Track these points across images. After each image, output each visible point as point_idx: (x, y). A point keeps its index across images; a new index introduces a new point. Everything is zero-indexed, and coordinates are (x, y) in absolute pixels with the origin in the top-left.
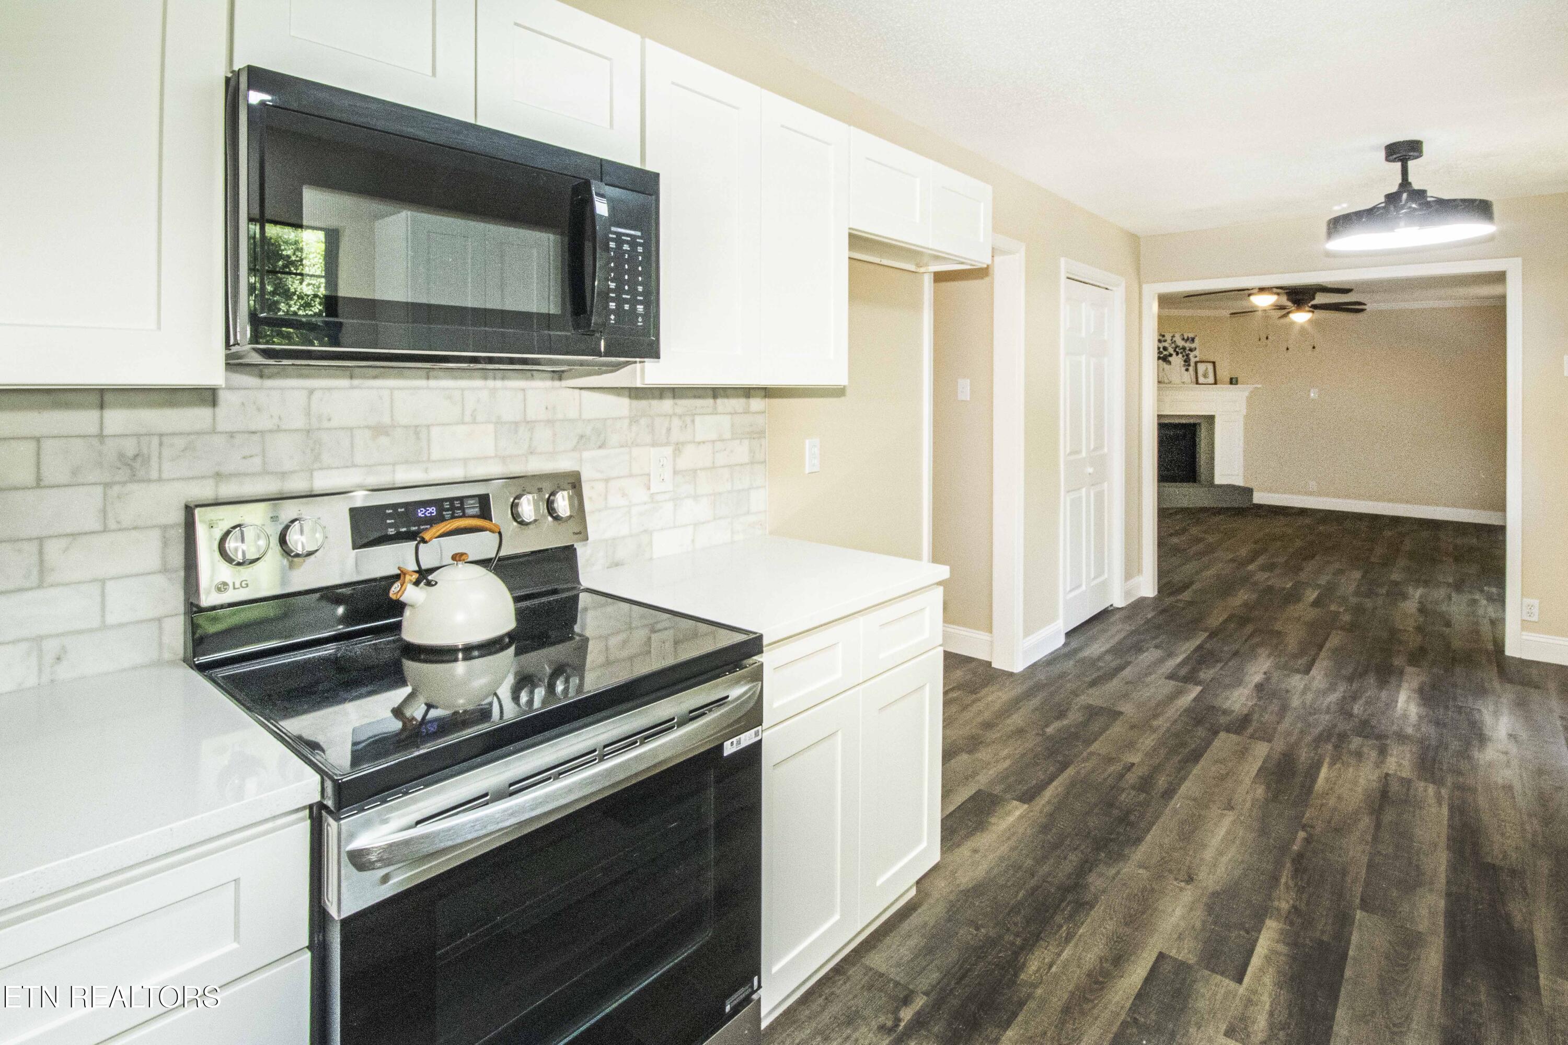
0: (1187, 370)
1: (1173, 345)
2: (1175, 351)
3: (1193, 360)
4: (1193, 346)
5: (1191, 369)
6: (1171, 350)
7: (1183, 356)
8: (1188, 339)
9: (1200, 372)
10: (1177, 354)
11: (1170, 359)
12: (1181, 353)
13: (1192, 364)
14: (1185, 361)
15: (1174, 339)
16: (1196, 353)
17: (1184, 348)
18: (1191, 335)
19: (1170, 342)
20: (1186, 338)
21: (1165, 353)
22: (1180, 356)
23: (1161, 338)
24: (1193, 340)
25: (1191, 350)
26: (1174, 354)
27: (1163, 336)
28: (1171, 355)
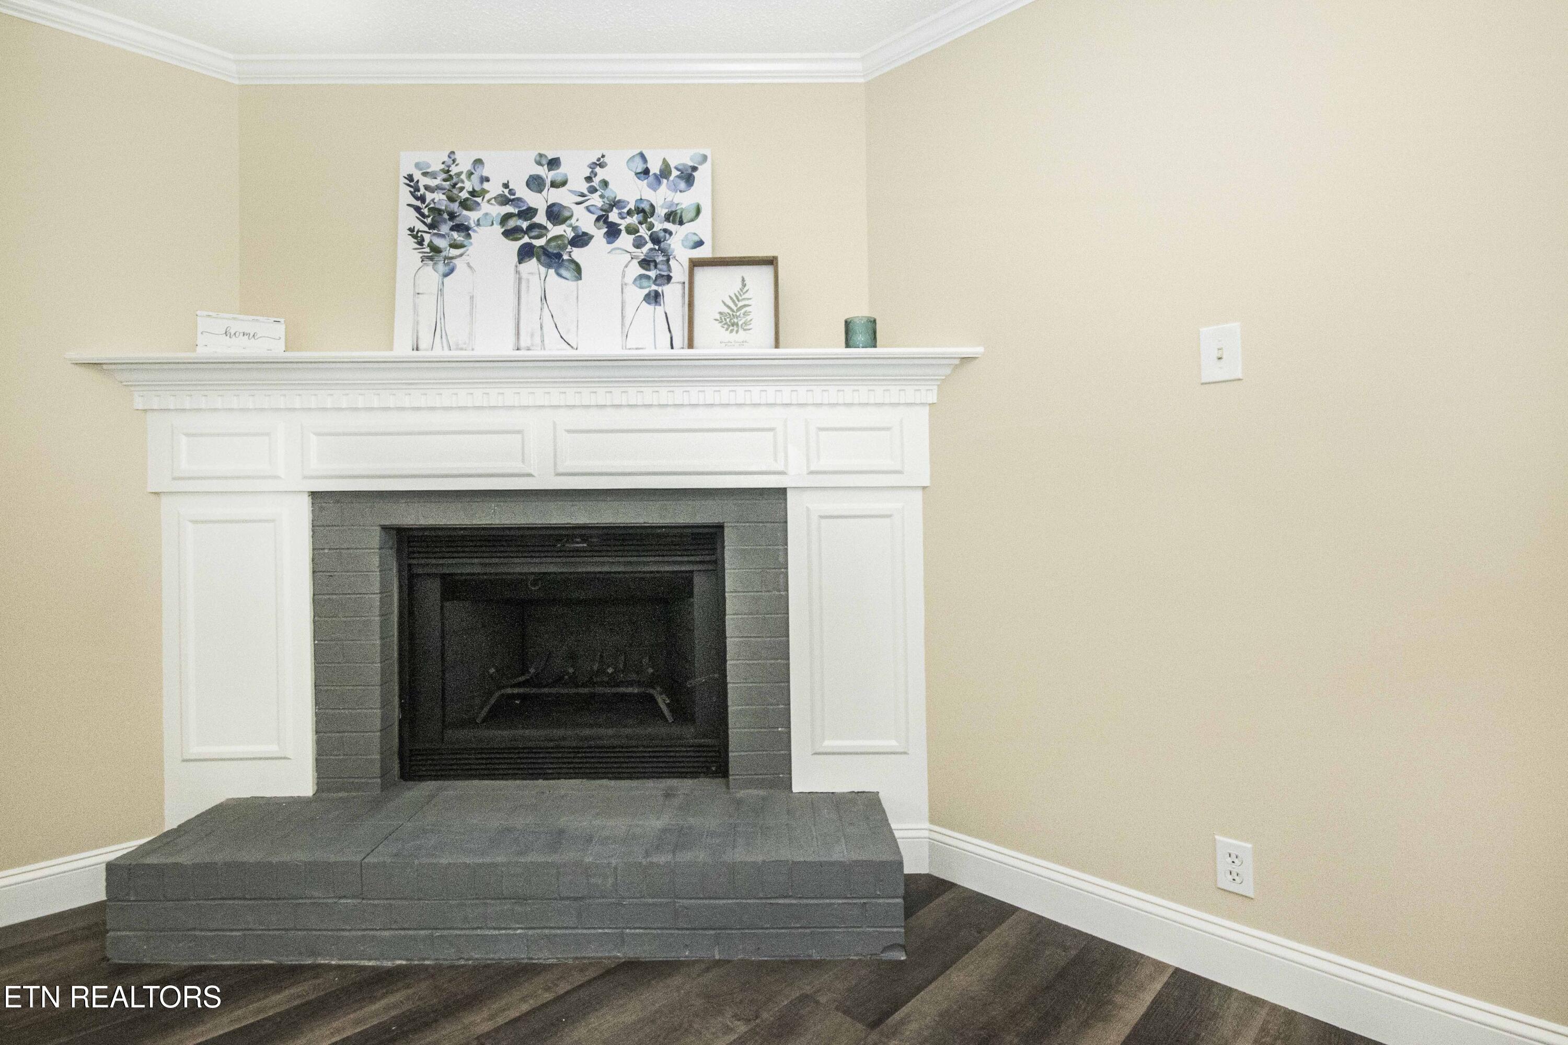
0: (655, 298)
1: (596, 200)
2: (602, 219)
3: (681, 254)
4: (685, 200)
5: (673, 293)
6: (585, 221)
7: (639, 244)
8: (665, 172)
9: (707, 311)
10: (613, 232)
11: (577, 254)
12: (631, 230)
13: (679, 271)
14: (646, 263)
15: (601, 174)
16: (701, 227)
17: (645, 212)
18: (679, 158)
19: (584, 187)
20: (655, 168)
21: (555, 231)
22: (625, 240)
23: (542, 171)
24: (688, 177)
25: (673, 217)
26: (599, 234)
27: (554, 163)
28: (581, 240)
